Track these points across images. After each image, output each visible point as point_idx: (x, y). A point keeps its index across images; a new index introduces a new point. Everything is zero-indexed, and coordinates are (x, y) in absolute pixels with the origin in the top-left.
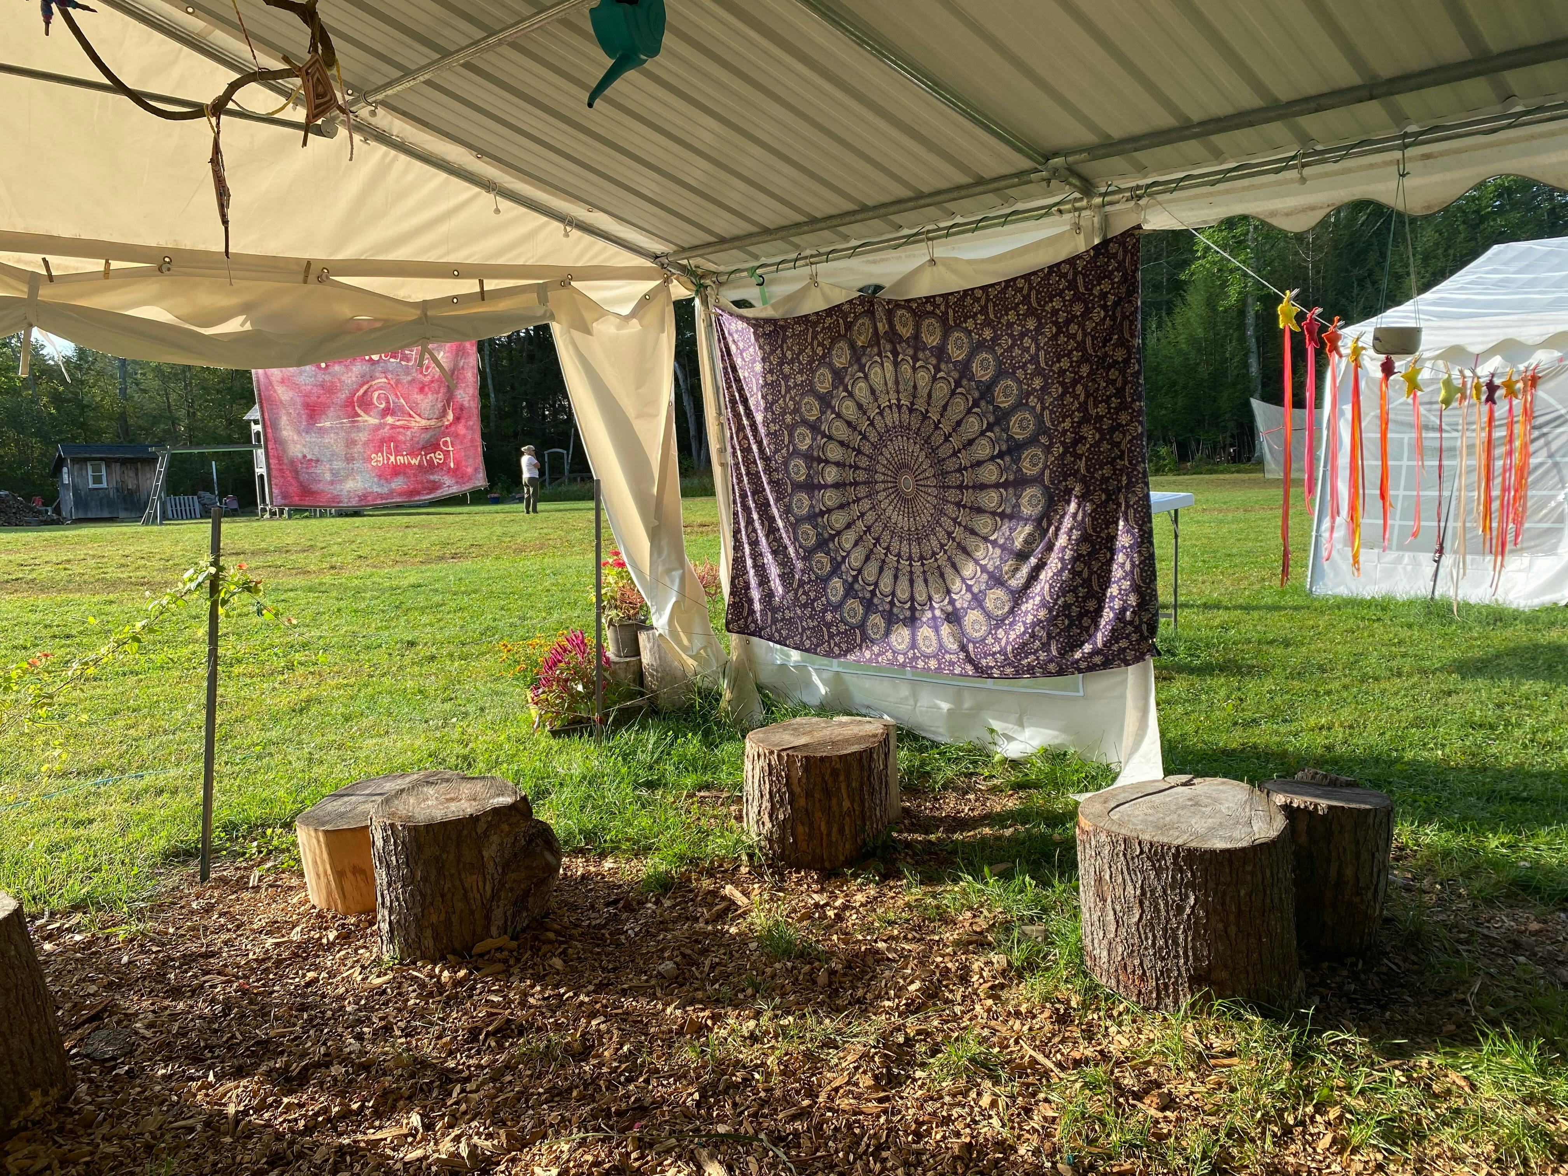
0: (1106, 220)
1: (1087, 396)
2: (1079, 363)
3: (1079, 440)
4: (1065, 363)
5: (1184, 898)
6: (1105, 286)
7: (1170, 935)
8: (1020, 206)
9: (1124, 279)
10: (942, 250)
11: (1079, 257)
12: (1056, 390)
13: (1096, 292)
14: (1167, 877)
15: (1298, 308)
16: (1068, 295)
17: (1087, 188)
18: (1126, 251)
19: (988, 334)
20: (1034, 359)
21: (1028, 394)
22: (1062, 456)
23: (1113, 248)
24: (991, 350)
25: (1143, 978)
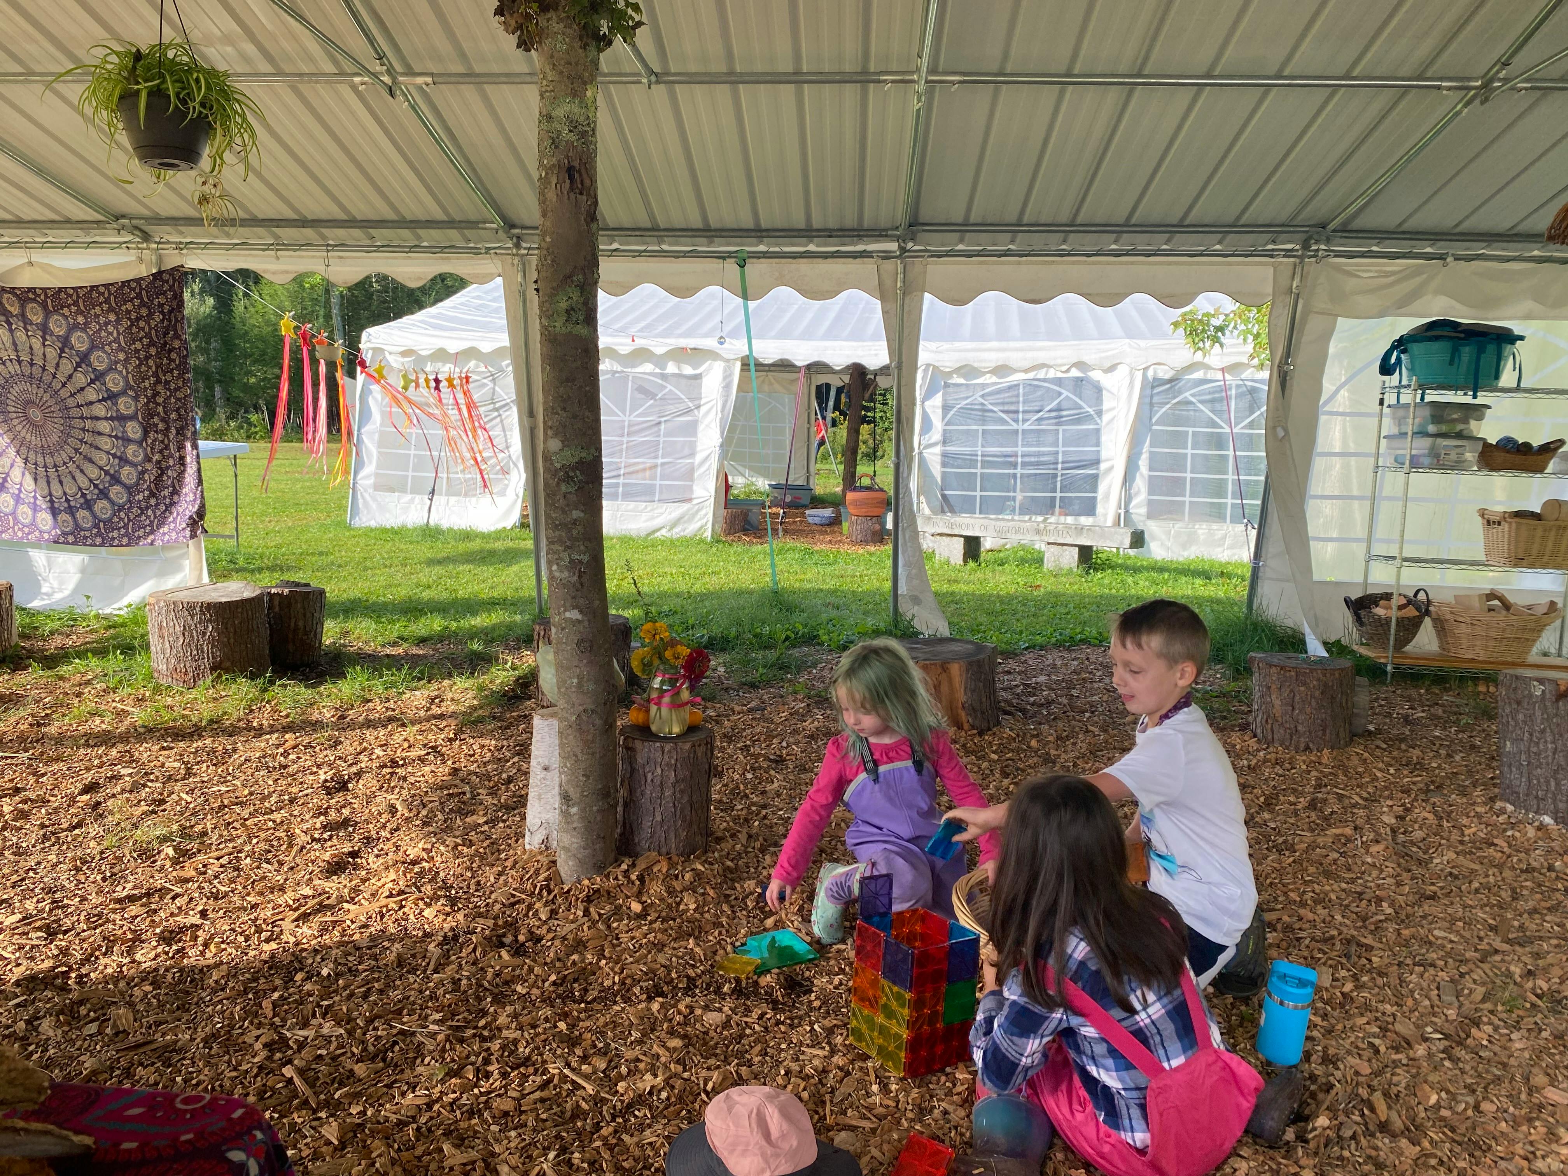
0: (160, 258)
1: (157, 367)
2: (149, 346)
3: (156, 394)
4: (138, 345)
5: (206, 628)
6: (162, 299)
7: (200, 649)
8: (97, 239)
9: (175, 297)
10: (37, 256)
11: (142, 279)
12: (135, 362)
13: (156, 302)
14: (197, 618)
15: (295, 323)
16: (137, 302)
17: (146, 237)
18: (174, 280)
19: (81, 319)
20: (117, 340)
21: (116, 363)
22: (146, 404)
23: (166, 277)
24: (84, 330)
25: (186, 673)
